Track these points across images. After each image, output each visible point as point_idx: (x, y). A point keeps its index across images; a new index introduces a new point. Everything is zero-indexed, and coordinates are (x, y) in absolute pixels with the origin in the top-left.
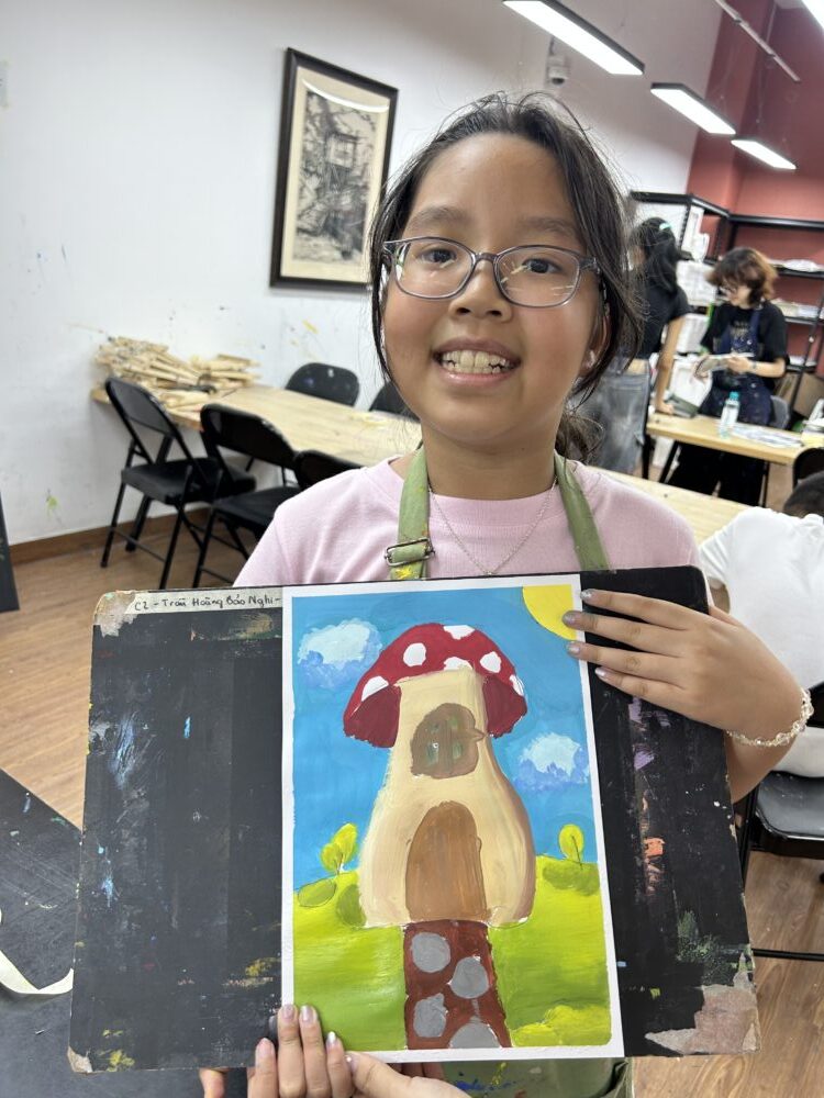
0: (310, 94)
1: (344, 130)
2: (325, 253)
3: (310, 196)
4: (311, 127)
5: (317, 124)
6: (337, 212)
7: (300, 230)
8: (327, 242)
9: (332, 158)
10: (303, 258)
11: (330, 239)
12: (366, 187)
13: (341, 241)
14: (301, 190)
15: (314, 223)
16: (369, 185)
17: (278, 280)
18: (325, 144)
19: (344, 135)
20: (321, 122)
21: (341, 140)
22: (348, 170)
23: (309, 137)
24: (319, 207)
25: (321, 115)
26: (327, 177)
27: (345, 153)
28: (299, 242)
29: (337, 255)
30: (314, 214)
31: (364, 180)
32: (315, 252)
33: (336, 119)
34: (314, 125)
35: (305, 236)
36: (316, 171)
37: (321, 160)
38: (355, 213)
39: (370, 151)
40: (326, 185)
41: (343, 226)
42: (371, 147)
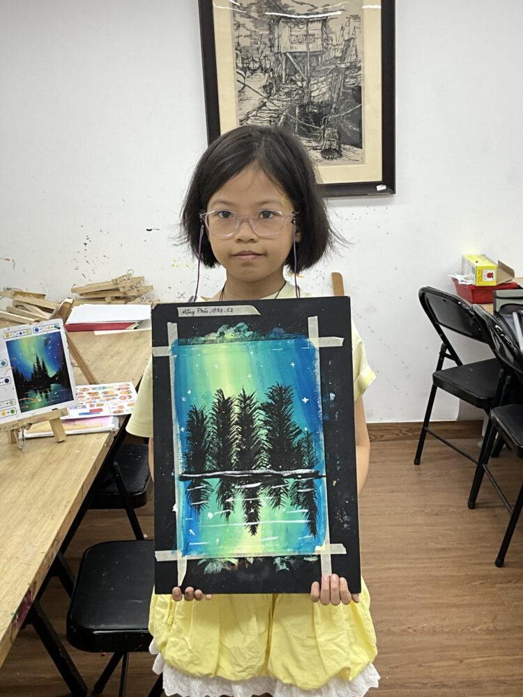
3: (254, 99)
4: (242, 20)
5: (255, 15)
9: (285, 46)
12: (355, 67)
14: (241, 91)
16: (362, 64)
18: (271, 31)
21: (297, 24)
22: (315, 55)
23: (243, 31)
24: (273, 106)
26: (282, 71)
27: (307, 35)
29: (316, 154)
30: (265, 115)
31: (348, 60)
34: (250, 17)
36: (261, 66)
37: (267, 52)
38: (340, 102)
39: (353, 23)
40: (280, 77)
41: (318, 119)
42: (356, 17)
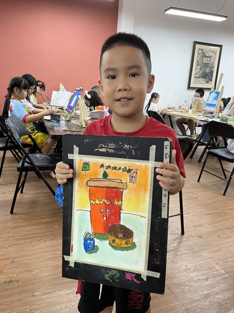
0: (199, 49)
1: (208, 55)
2: (202, 82)
3: (198, 70)
4: (199, 56)
5: (201, 55)
6: (205, 73)
7: (195, 77)
8: (202, 79)
9: (204, 61)
10: (196, 83)
12: (213, 67)
13: (206, 79)
14: (196, 69)
15: (199, 75)
17: (189, 87)
18: (203, 58)
19: (207, 56)
20: (201, 54)
21: (207, 58)
22: (208, 64)
23: (198, 58)
24: (200, 72)
25: (201, 53)
26: (203, 66)
27: (208, 60)
28: (195, 80)
29: (205, 82)
30: (199, 74)
31: (213, 65)
32: (199, 82)
33: (205, 53)
35: (197, 78)
36: (200, 64)
37: (201, 62)
38: (210, 73)
39: (214, 59)
41: (206, 76)
42: (215, 58)
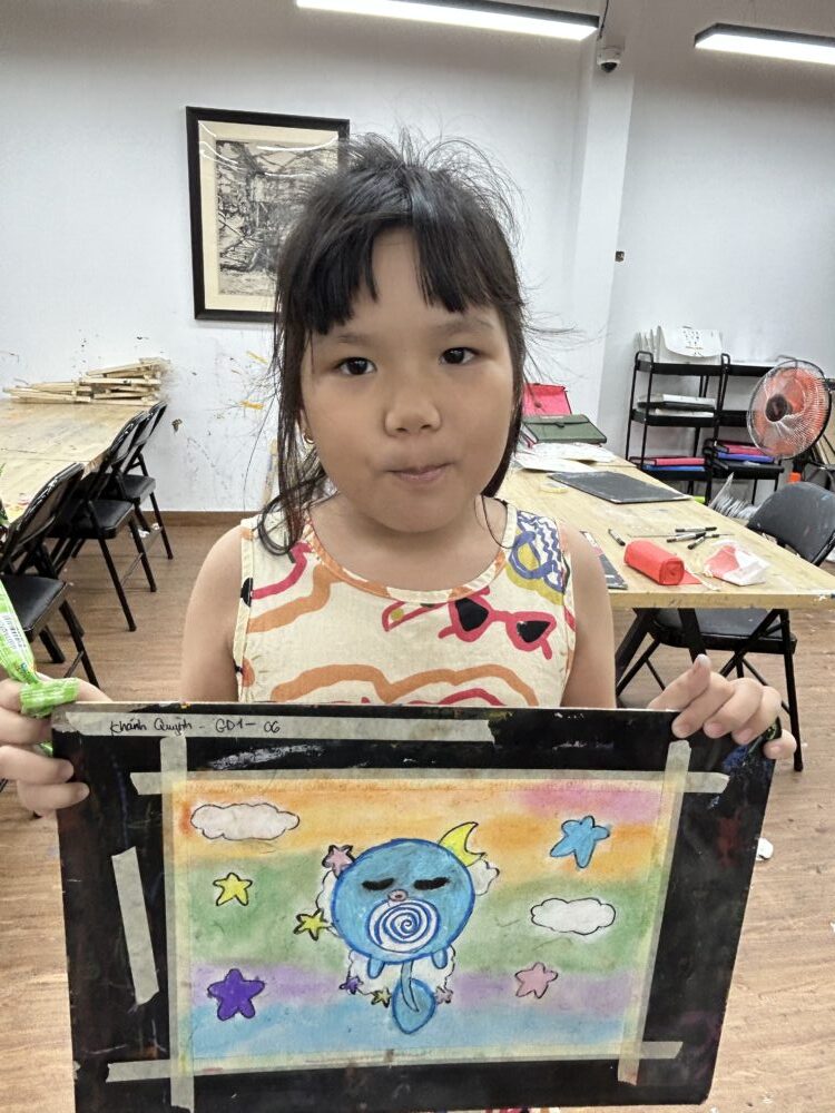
0: (220, 143)
1: (275, 169)
2: (261, 287)
3: (233, 236)
4: (224, 172)
5: (234, 168)
6: (273, 247)
7: (223, 267)
8: (265, 276)
9: (259, 196)
10: (231, 292)
11: (268, 274)
14: (222, 230)
15: (242, 259)
17: (201, 312)
18: (248, 184)
20: (239, 165)
21: (270, 180)
23: (224, 181)
24: (248, 244)
25: (236, 160)
26: (256, 216)
27: (278, 190)
28: (225, 277)
30: (242, 251)
32: (249, 287)
33: (259, 160)
35: (232, 271)
36: (238, 211)
37: (244, 200)
40: (254, 222)
